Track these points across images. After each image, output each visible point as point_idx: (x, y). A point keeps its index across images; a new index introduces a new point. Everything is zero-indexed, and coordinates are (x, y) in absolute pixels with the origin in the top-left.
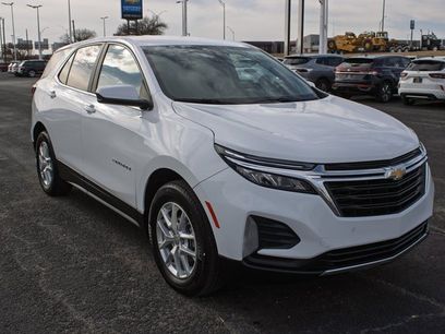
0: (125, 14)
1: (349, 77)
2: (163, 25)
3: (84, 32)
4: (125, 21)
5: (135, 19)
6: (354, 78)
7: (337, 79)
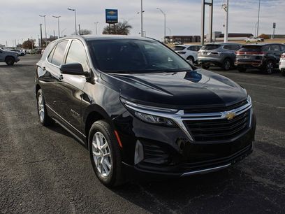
0: (108, 21)
1: (246, 58)
2: (130, 27)
3: (85, 31)
4: (108, 24)
5: (114, 23)
6: (249, 58)
7: (237, 59)
